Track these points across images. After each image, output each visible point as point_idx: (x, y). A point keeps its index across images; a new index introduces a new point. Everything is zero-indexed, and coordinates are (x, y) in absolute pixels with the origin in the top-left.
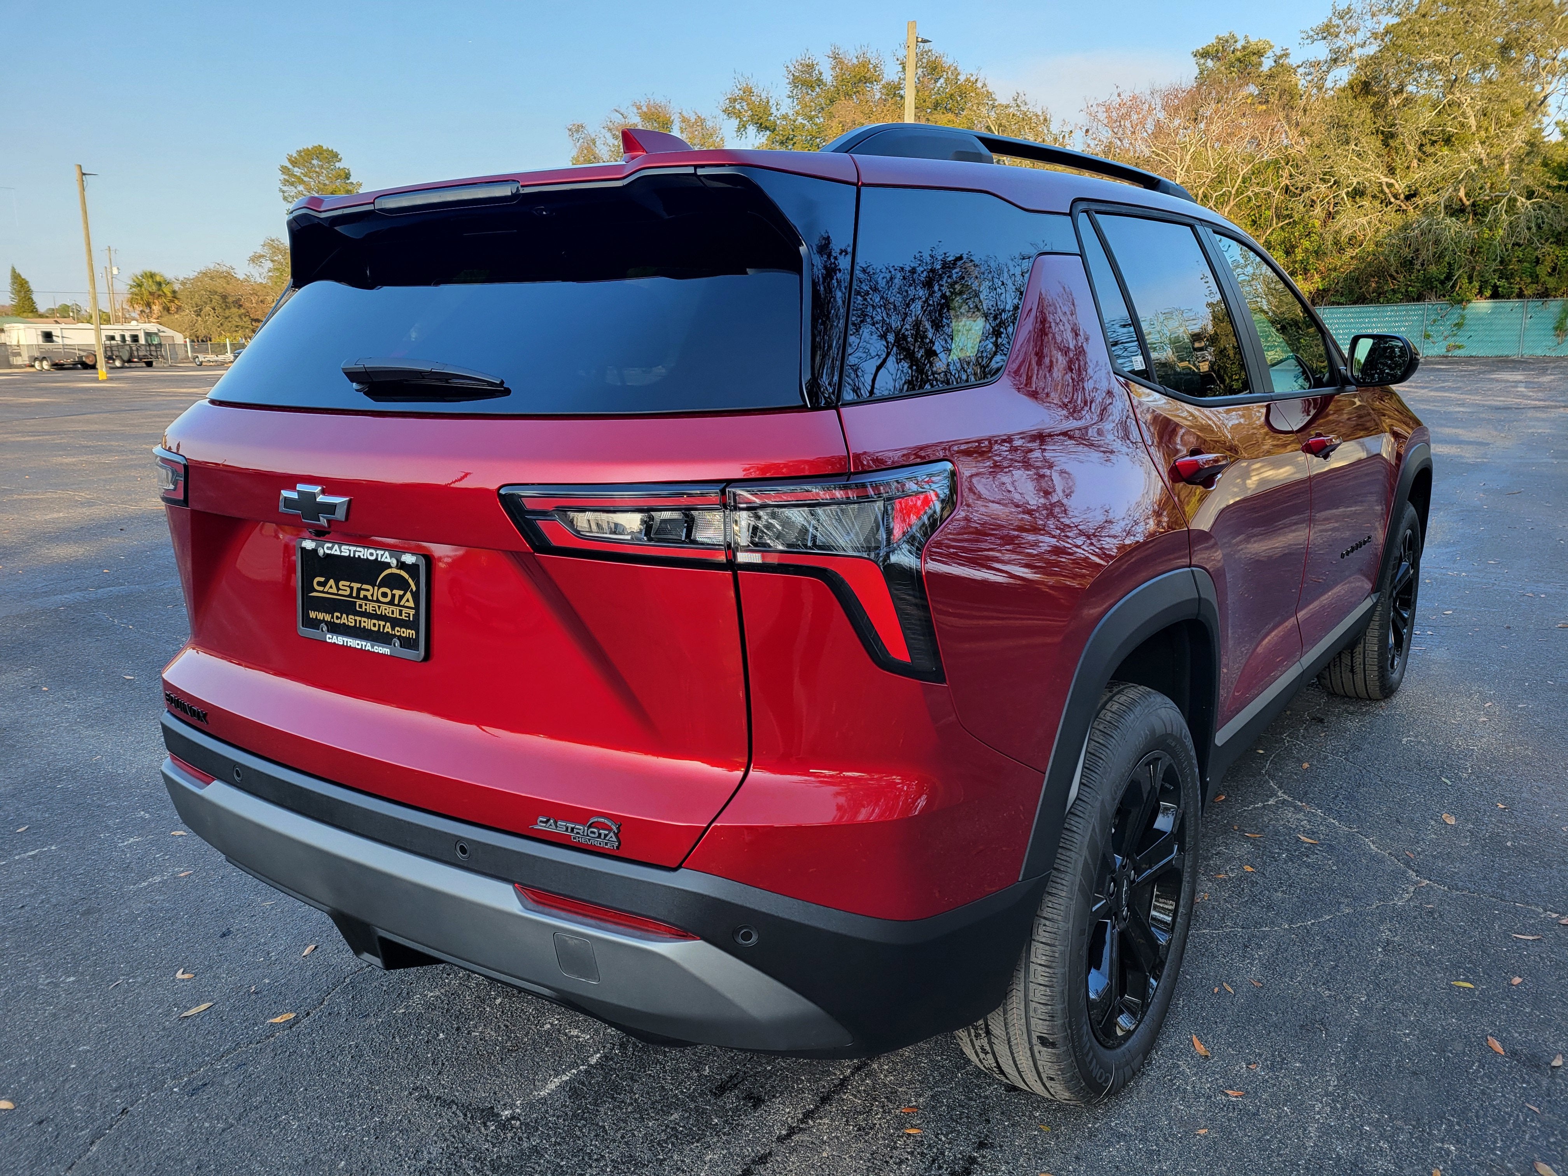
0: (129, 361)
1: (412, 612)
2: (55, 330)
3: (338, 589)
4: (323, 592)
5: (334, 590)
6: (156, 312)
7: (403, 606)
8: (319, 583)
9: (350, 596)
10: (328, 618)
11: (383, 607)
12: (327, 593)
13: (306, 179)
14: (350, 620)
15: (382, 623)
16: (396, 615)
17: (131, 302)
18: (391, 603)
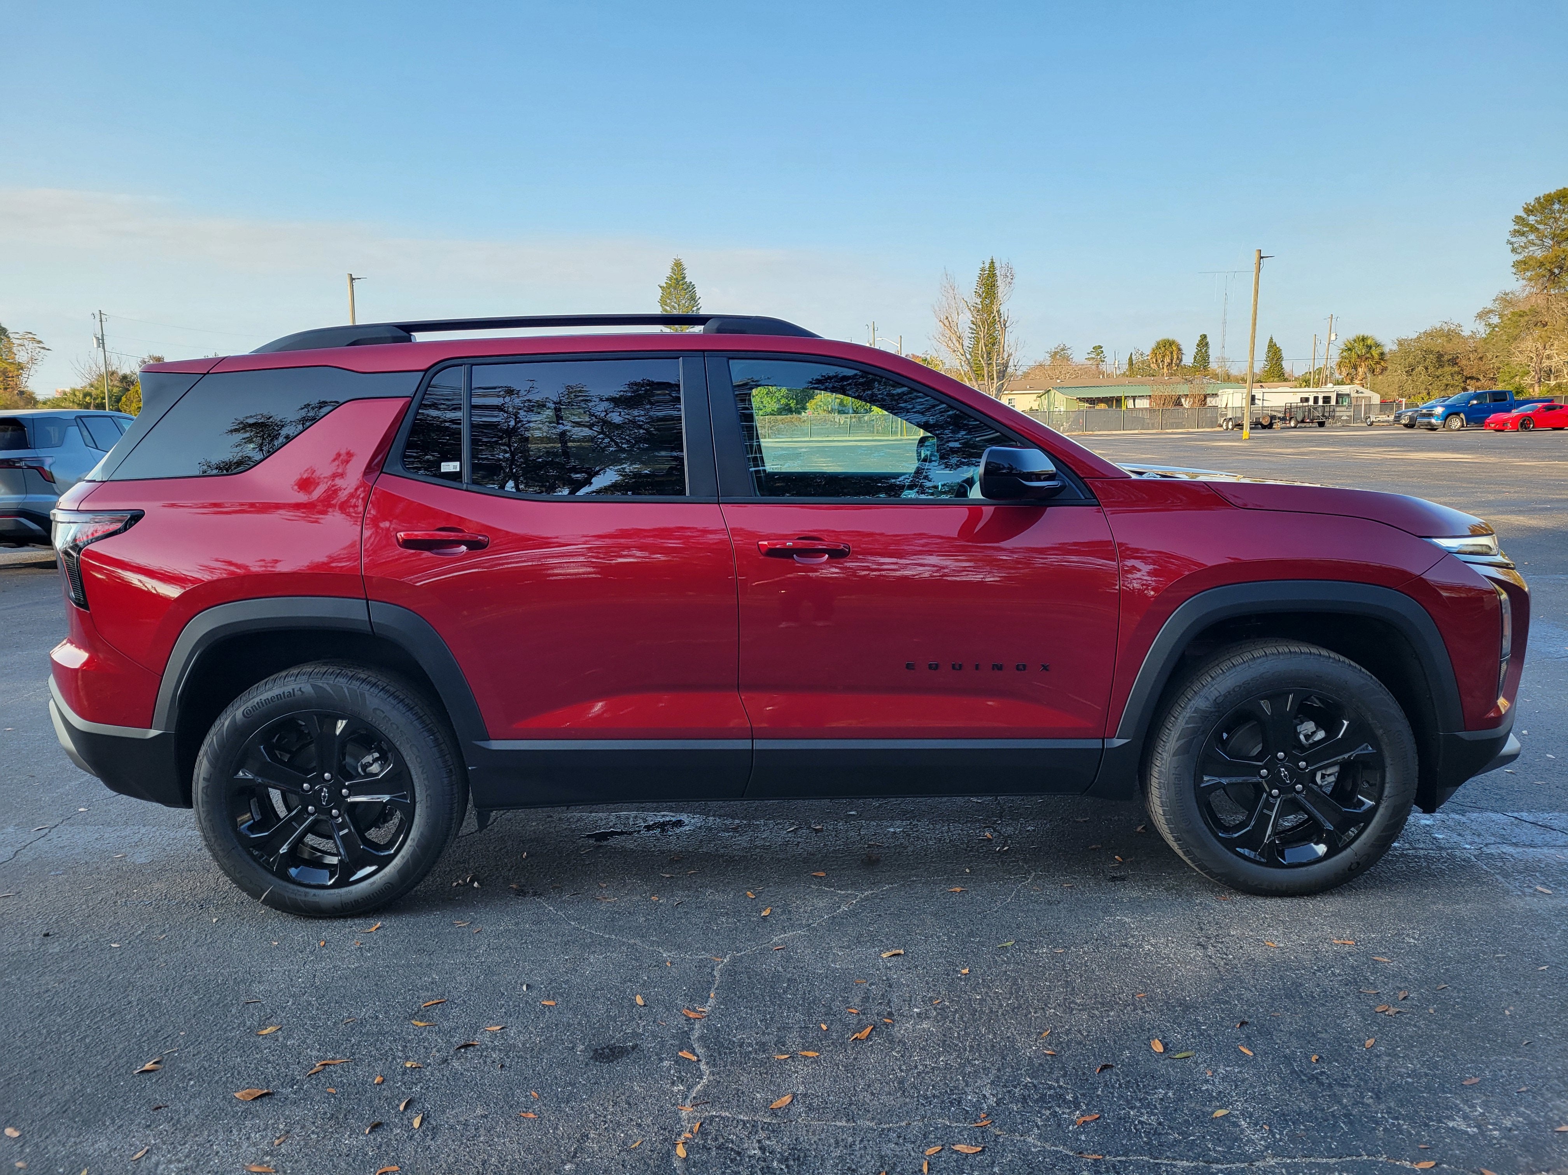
0: (1303, 421)
2: (1258, 393)
6: (1360, 374)
13: (1541, 227)
17: (1339, 365)
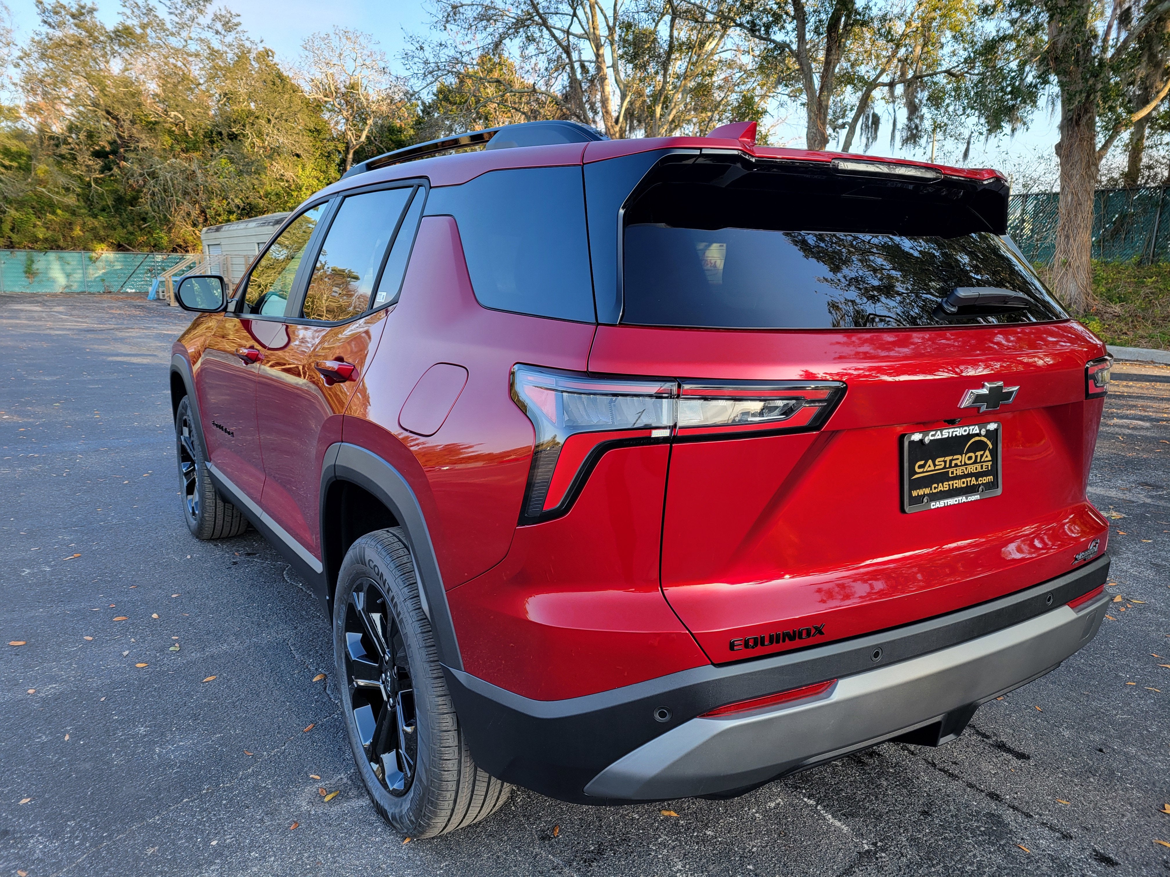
1: (990, 464)
3: (935, 465)
4: (923, 472)
5: (932, 468)
7: (984, 462)
8: (920, 467)
9: (945, 468)
10: (927, 491)
11: (969, 467)
12: (927, 472)
14: (944, 487)
15: (969, 479)
16: (979, 469)
18: (975, 462)
